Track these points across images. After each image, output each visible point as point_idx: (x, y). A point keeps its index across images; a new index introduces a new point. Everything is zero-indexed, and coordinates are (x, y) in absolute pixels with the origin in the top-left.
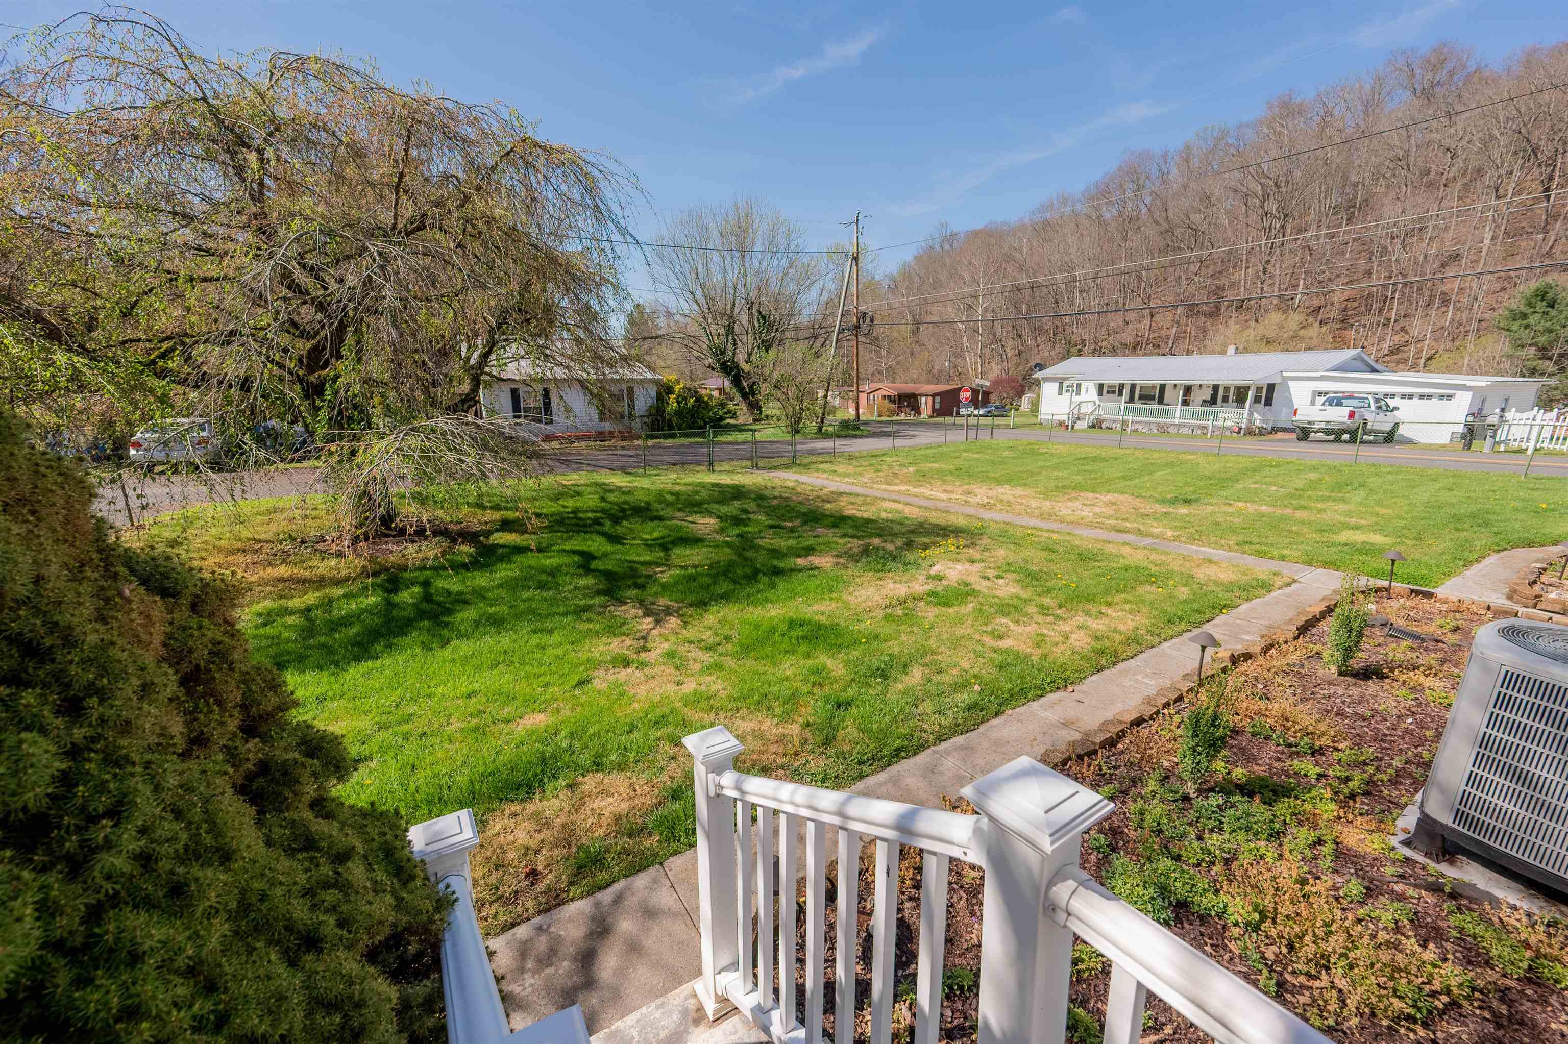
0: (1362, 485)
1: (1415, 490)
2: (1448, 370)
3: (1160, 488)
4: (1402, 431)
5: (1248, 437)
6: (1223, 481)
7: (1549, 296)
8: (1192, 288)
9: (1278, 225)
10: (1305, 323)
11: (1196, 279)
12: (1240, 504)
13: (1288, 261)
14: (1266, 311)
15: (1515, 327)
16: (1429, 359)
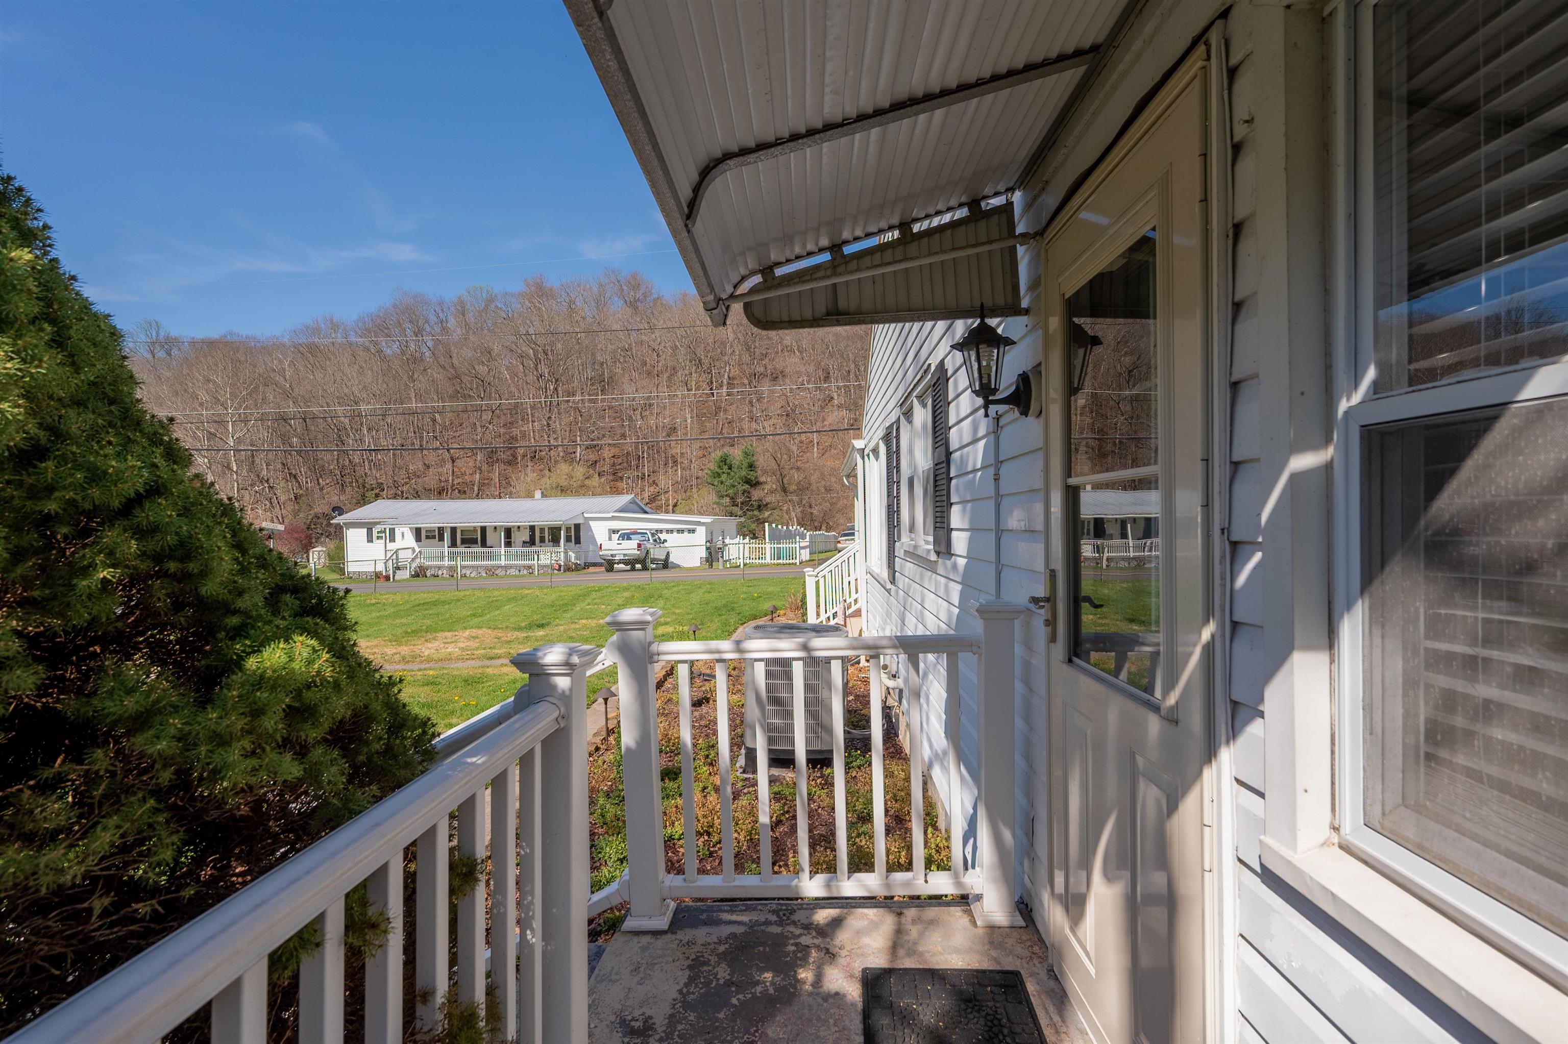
0: (660, 596)
1: (692, 595)
2: (687, 512)
3: (512, 620)
4: (672, 559)
5: (568, 573)
6: (566, 606)
7: (728, 461)
8: (488, 437)
9: (552, 387)
10: (587, 475)
11: (491, 426)
12: (583, 621)
13: (566, 420)
14: (556, 462)
15: (716, 483)
16: (675, 506)
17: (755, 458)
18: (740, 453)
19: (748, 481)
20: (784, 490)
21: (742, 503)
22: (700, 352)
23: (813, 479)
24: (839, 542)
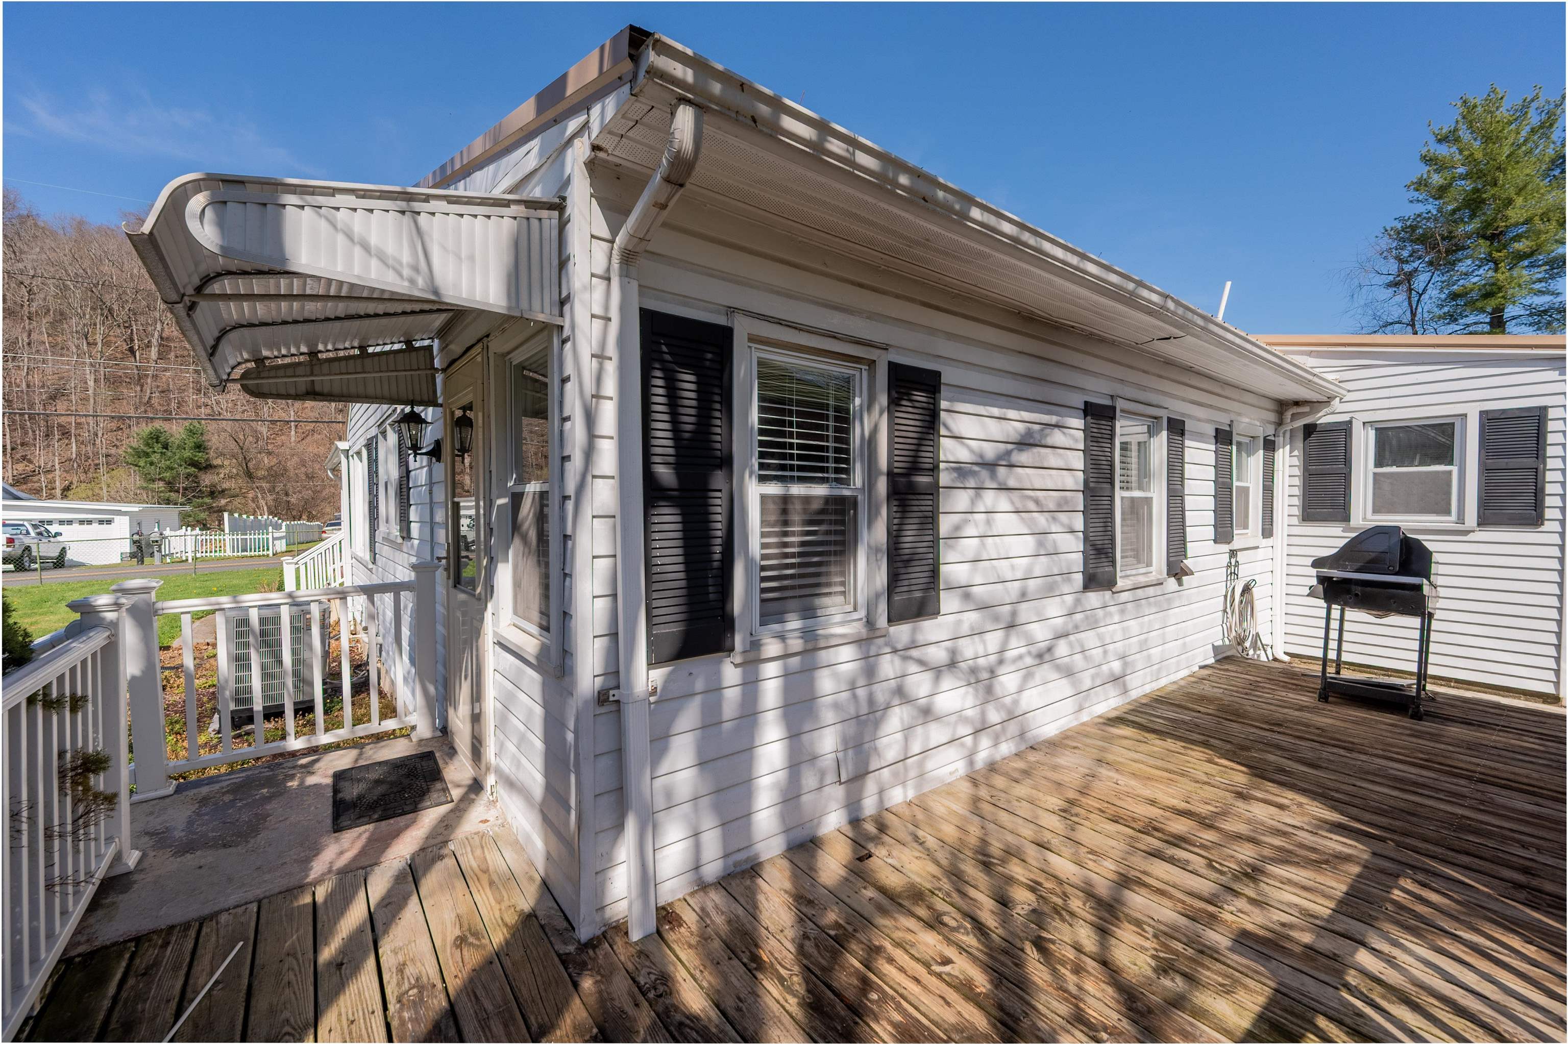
2: (92, 499)
4: (70, 556)
7: (162, 439)
15: (142, 464)
16: (67, 489)
17: (205, 438)
18: (181, 430)
19: (194, 464)
20: (250, 475)
21: (185, 489)
22: (110, 298)
23: (291, 464)
24: (324, 532)
